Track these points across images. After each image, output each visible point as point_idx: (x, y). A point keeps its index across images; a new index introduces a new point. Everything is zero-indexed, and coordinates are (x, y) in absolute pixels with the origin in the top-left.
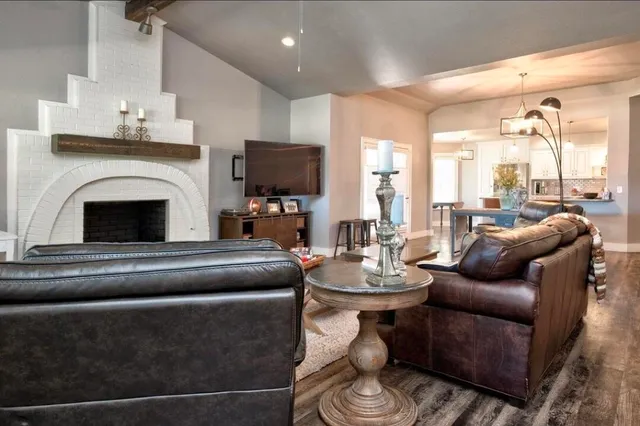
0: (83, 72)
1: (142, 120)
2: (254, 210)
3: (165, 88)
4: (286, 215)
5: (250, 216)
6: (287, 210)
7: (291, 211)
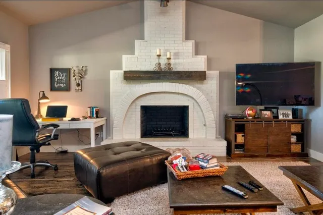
0: (142, 37)
1: (169, 59)
2: (249, 115)
3: (187, 38)
4: (280, 121)
5: (245, 119)
6: (281, 117)
7: (285, 118)
